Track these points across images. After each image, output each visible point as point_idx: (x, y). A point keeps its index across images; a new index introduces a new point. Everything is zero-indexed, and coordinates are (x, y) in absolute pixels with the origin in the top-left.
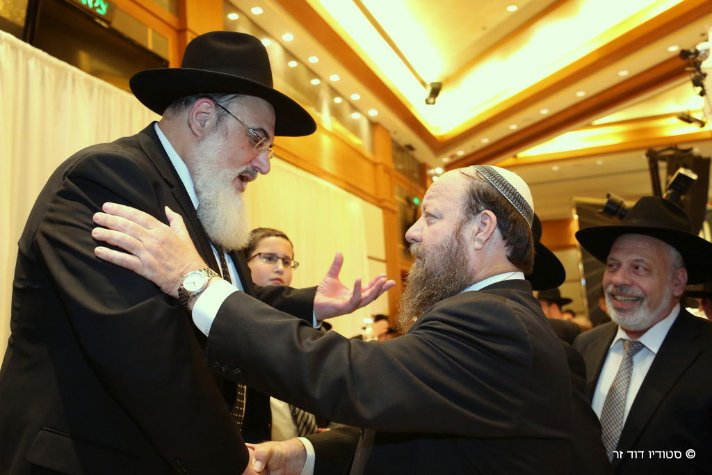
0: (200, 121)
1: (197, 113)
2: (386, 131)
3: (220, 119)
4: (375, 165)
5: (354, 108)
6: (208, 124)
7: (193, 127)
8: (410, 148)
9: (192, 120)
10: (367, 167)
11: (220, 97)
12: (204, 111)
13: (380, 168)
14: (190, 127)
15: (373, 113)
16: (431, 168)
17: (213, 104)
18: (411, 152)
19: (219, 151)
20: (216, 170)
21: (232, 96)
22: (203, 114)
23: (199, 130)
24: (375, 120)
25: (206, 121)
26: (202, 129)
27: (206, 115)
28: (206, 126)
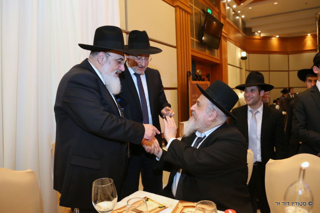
0: (101, 59)
1: (100, 56)
7: (99, 61)
26: (102, 62)
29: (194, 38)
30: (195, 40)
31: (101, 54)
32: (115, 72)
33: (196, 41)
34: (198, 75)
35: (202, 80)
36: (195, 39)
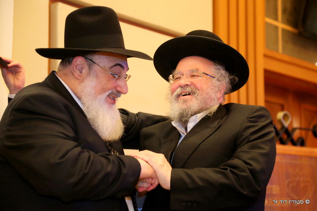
29: (276, 19)
30: (281, 26)
31: (79, 61)
32: (107, 93)
33: (283, 30)
34: (279, 127)
35: (294, 143)
36: (283, 22)
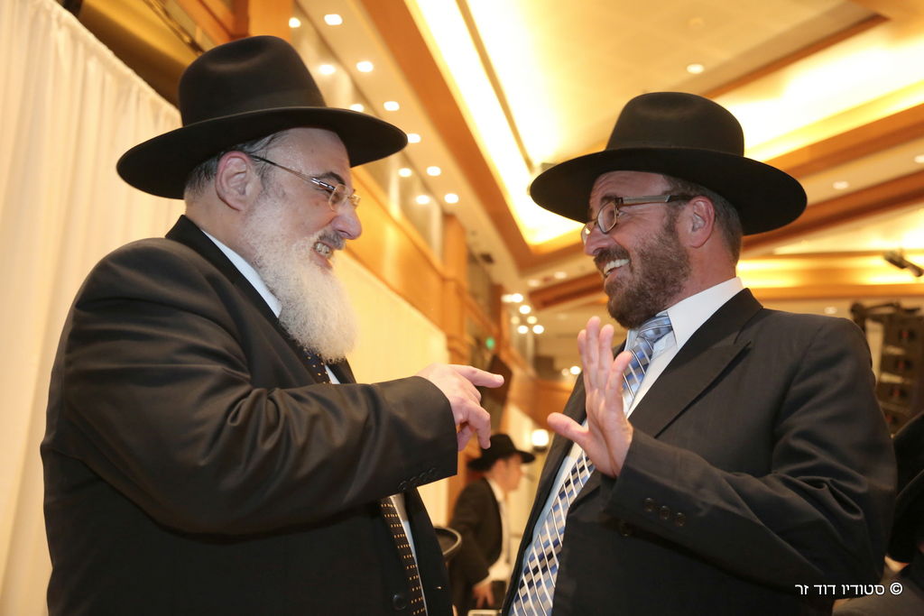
0: (235, 188)
1: (228, 178)
2: (463, 231)
3: (263, 177)
4: (444, 280)
5: (427, 187)
6: (249, 188)
7: (229, 199)
8: (488, 258)
9: (223, 188)
10: (433, 281)
11: (252, 145)
12: (237, 171)
13: (451, 285)
14: (224, 201)
15: (451, 199)
16: (507, 293)
17: (244, 156)
18: (487, 267)
19: (281, 219)
20: (285, 249)
21: (268, 139)
22: (237, 176)
23: (241, 201)
24: (449, 210)
25: (246, 184)
26: (242, 198)
27: (242, 176)
28: (248, 193)
31: (234, 164)
